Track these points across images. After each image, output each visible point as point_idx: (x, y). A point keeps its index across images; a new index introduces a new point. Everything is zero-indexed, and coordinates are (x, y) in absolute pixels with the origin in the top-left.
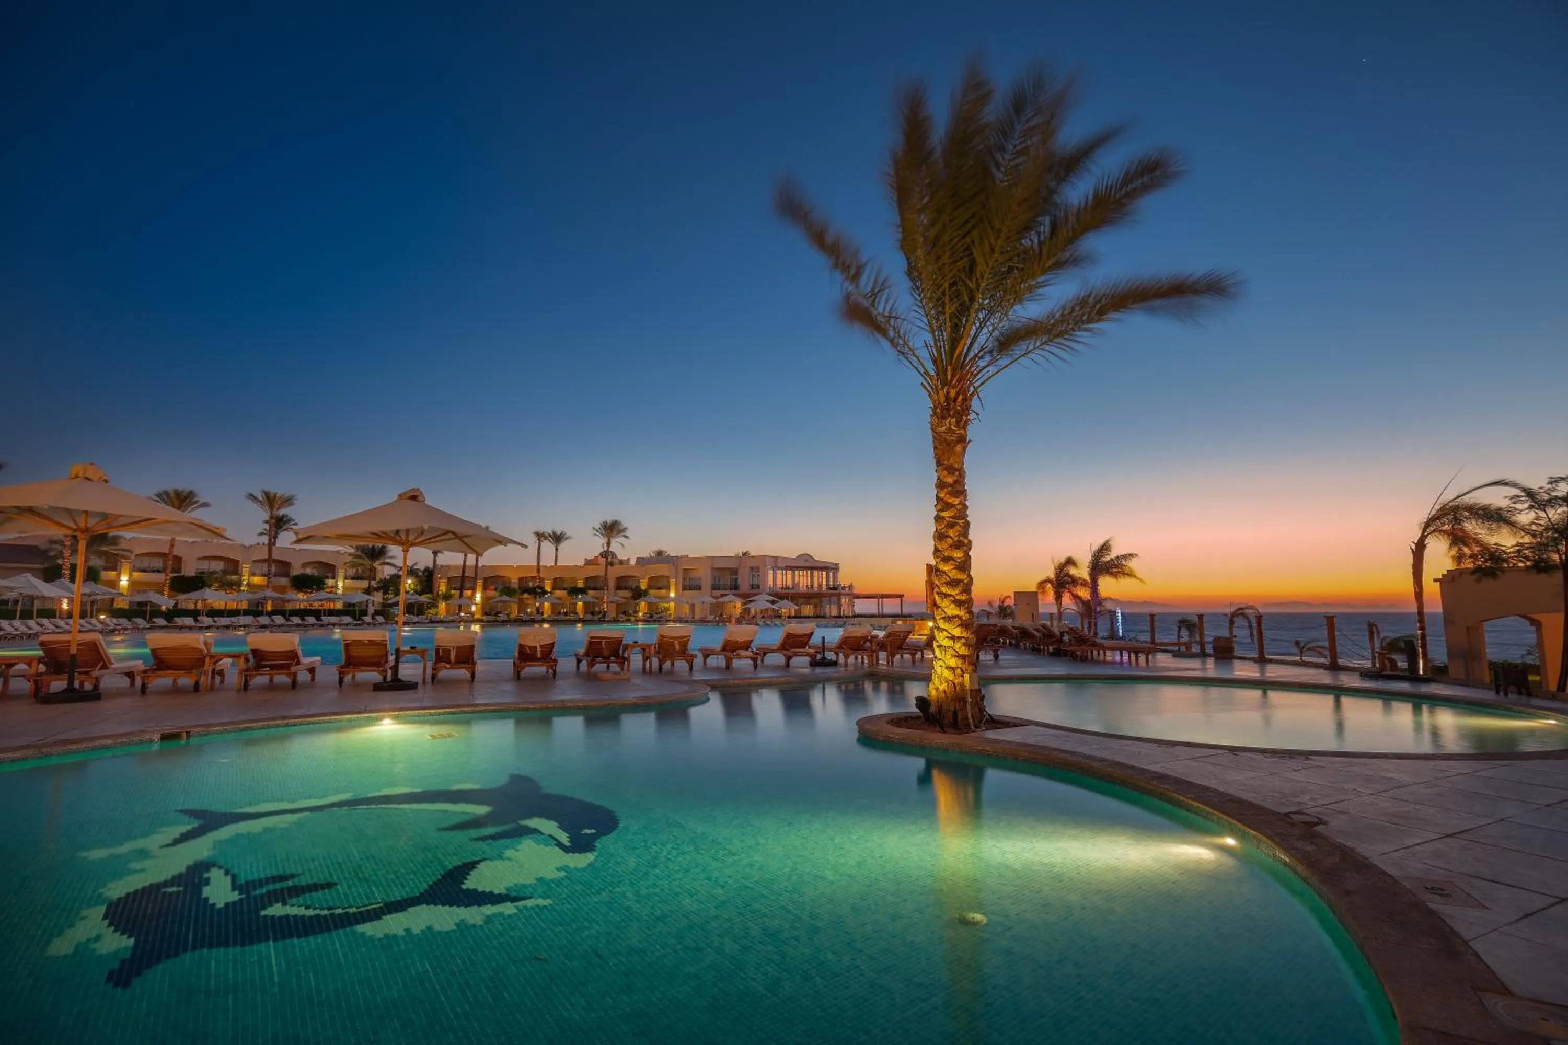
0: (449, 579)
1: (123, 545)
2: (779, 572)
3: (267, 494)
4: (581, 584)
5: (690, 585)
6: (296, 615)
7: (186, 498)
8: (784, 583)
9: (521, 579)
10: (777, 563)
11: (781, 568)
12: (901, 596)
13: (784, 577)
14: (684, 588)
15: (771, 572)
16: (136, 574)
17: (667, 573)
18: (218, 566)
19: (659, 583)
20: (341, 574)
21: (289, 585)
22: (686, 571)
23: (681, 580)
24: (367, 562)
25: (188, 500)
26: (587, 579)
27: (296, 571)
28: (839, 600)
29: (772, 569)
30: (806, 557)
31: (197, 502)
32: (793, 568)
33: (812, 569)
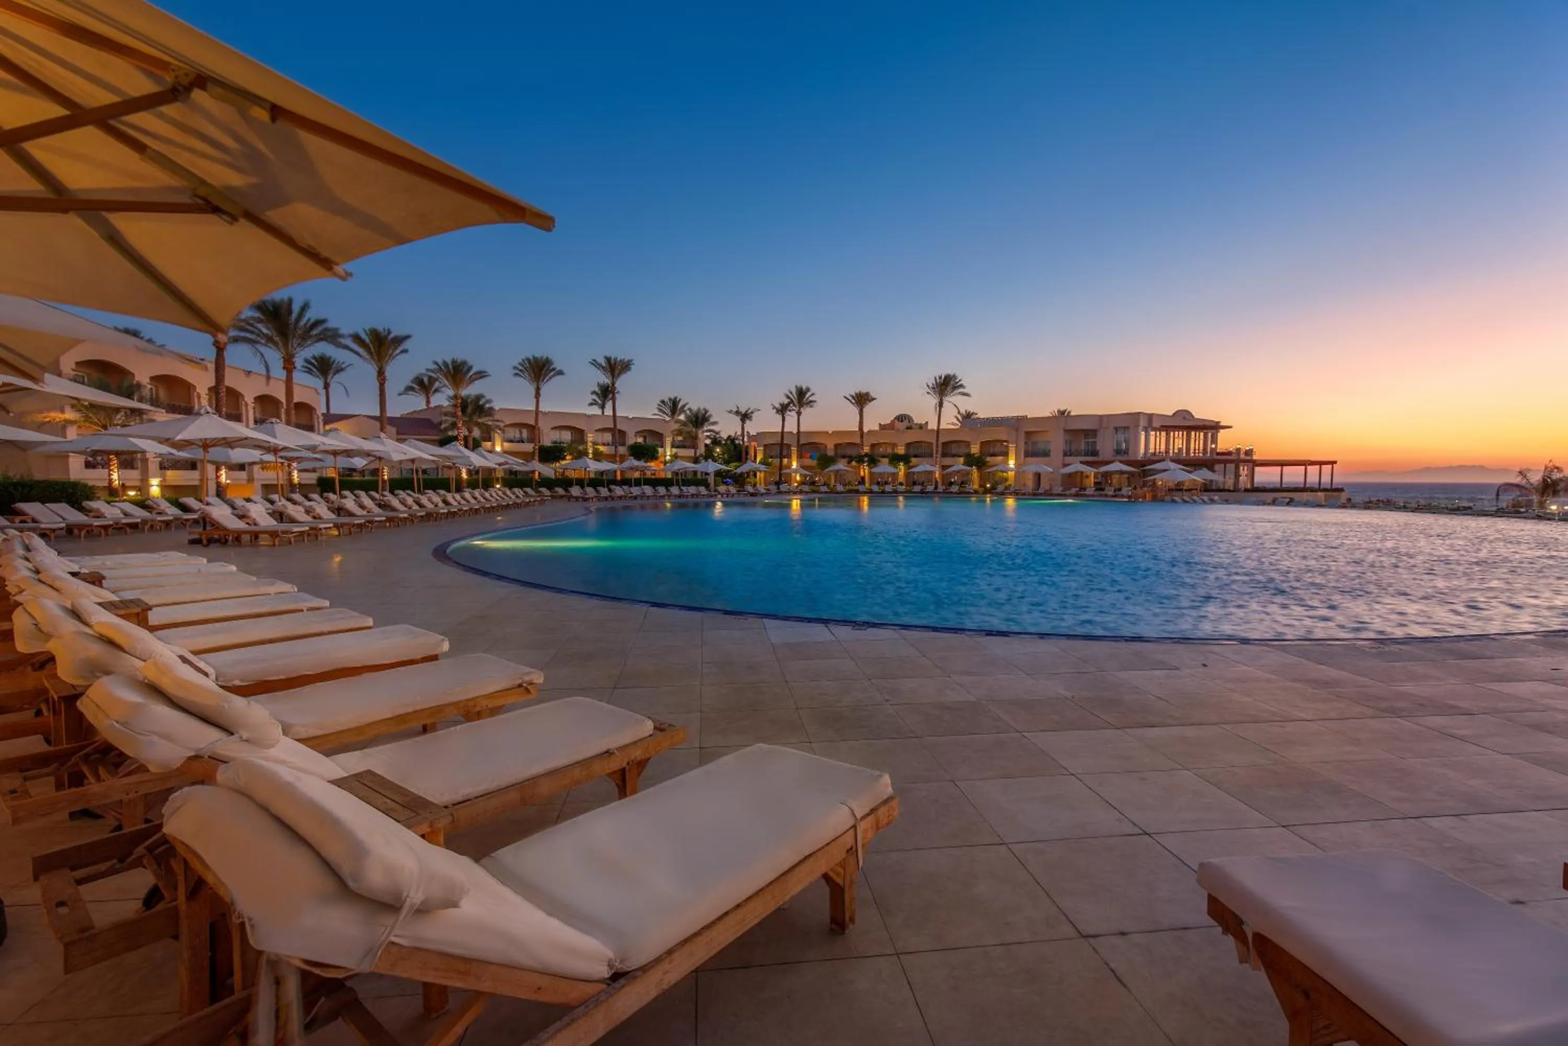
0: (765, 446)
1: (497, 417)
2: (1153, 433)
3: (608, 360)
4: (901, 450)
5: (1032, 452)
6: (662, 485)
7: (544, 365)
8: (1158, 447)
9: (837, 446)
10: (1152, 422)
11: (1155, 429)
12: (1333, 463)
13: (1158, 439)
14: (1027, 454)
15: (1143, 433)
16: (506, 444)
17: (1003, 437)
18: (567, 436)
19: (994, 448)
20: (668, 441)
21: (627, 454)
22: (1028, 434)
23: (1022, 443)
24: (691, 428)
25: (545, 368)
26: (908, 445)
27: (632, 440)
28: (1237, 468)
29: (1146, 430)
30: (1184, 414)
31: (554, 369)
32: (1167, 429)
33: (1189, 429)
